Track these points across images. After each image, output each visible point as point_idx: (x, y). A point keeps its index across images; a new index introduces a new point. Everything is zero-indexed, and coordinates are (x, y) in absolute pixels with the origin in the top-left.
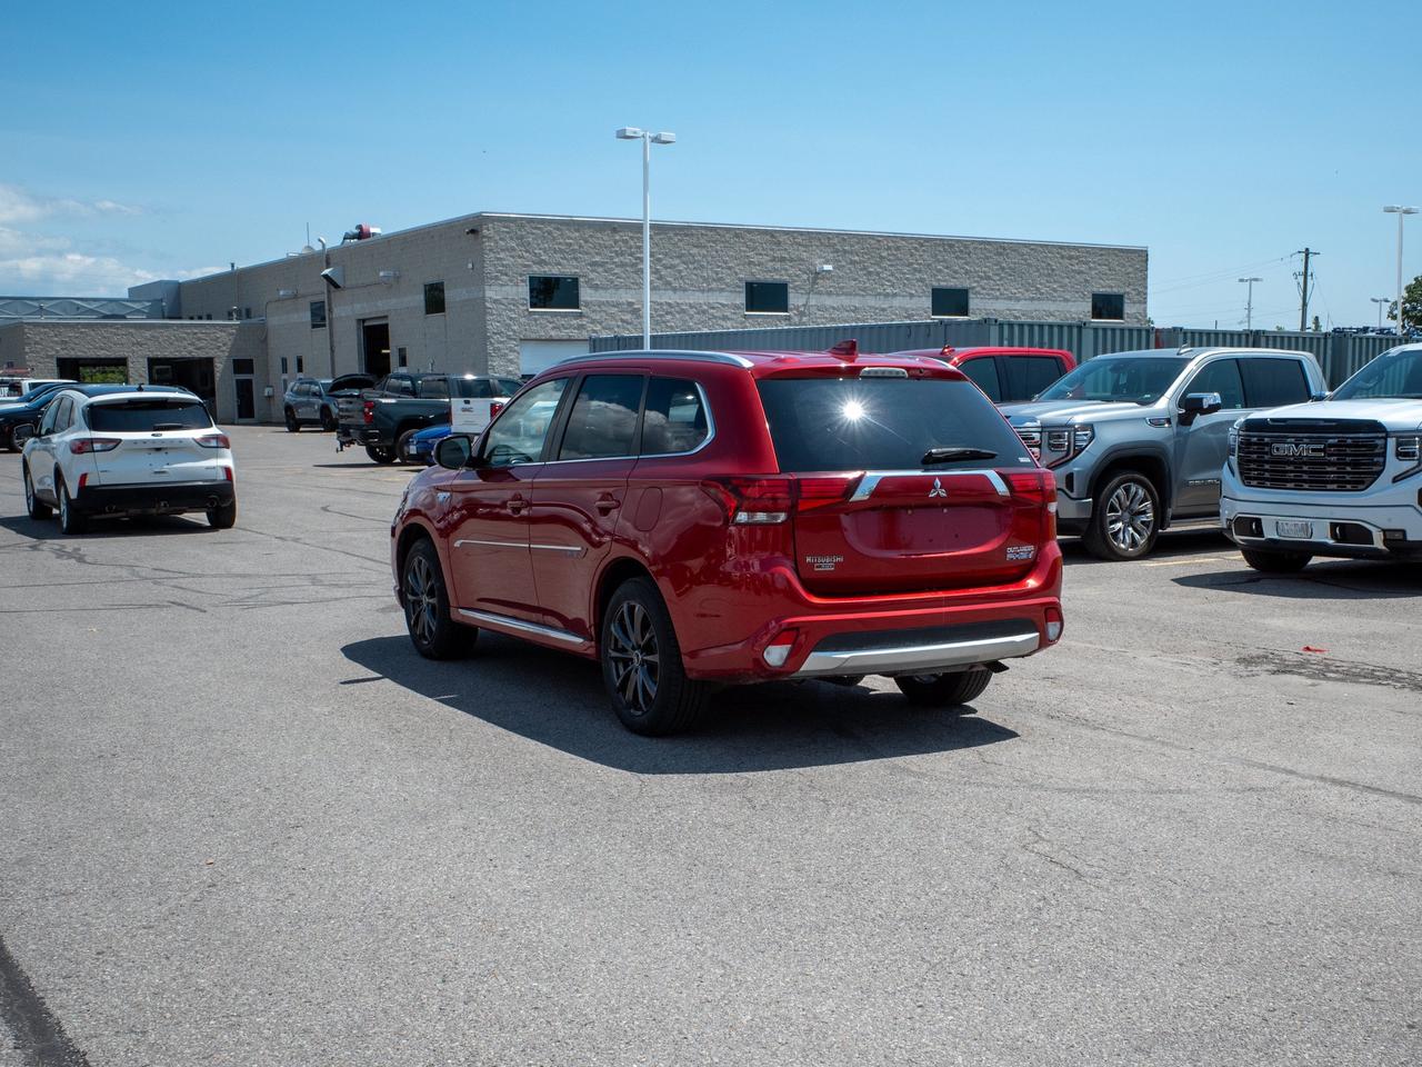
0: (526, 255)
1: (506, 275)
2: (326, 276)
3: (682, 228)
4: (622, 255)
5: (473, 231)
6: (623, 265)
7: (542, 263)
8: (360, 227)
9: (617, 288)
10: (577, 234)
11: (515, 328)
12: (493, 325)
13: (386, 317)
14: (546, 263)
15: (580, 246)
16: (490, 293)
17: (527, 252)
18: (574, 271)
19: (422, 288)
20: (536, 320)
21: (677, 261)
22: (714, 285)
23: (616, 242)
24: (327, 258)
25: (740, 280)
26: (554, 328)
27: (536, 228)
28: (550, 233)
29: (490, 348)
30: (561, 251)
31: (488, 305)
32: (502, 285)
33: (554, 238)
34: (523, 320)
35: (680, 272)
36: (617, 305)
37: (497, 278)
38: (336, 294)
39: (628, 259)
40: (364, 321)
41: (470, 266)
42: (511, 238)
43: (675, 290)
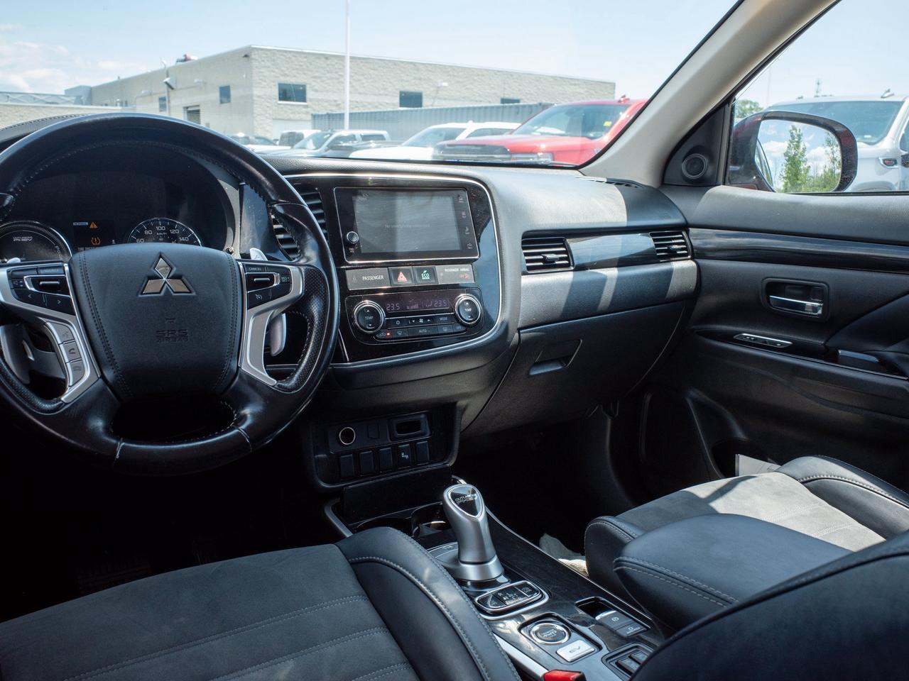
0: (277, 70)
1: (265, 81)
2: (166, 83)
3: (364, 59)
4: (331, 72)
5: (246, 56)
6: (331, 78)
7: (285, 75)
8: (185, 56)
9: (327, 91)
10: (305, 60)
11: (271, 112)
12: (257, 110)
13: (198, 106)
14: (288, 76)
15: (307, 67)
16: (256, 92)
17: (277, 68)
18: (304, 81)
19: (218, 89)
20: (282, 108)
21: (361, 78)
22: (382, 92)
23: (328, 65)
24: (167, 73)
25: (397, 89)
26: (292, 113)
27: (282, 55)
28: (290, 58)
29: (255, 123)
30: (297, 69)
31: (255, 98)
32: (262, 87)
33: (292, 62)
34: (274, 108)
35: (363, 83)
36: (327, 101)
37: (260, 83)
38: (172, 93)
39: (334, 75)
40: (187, 108)
41: (244, 76)
42: (268, 61)
43: (360, 93)
